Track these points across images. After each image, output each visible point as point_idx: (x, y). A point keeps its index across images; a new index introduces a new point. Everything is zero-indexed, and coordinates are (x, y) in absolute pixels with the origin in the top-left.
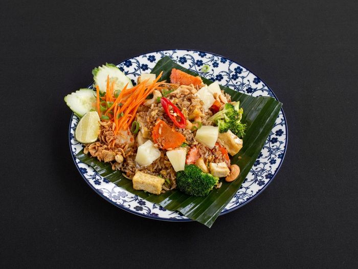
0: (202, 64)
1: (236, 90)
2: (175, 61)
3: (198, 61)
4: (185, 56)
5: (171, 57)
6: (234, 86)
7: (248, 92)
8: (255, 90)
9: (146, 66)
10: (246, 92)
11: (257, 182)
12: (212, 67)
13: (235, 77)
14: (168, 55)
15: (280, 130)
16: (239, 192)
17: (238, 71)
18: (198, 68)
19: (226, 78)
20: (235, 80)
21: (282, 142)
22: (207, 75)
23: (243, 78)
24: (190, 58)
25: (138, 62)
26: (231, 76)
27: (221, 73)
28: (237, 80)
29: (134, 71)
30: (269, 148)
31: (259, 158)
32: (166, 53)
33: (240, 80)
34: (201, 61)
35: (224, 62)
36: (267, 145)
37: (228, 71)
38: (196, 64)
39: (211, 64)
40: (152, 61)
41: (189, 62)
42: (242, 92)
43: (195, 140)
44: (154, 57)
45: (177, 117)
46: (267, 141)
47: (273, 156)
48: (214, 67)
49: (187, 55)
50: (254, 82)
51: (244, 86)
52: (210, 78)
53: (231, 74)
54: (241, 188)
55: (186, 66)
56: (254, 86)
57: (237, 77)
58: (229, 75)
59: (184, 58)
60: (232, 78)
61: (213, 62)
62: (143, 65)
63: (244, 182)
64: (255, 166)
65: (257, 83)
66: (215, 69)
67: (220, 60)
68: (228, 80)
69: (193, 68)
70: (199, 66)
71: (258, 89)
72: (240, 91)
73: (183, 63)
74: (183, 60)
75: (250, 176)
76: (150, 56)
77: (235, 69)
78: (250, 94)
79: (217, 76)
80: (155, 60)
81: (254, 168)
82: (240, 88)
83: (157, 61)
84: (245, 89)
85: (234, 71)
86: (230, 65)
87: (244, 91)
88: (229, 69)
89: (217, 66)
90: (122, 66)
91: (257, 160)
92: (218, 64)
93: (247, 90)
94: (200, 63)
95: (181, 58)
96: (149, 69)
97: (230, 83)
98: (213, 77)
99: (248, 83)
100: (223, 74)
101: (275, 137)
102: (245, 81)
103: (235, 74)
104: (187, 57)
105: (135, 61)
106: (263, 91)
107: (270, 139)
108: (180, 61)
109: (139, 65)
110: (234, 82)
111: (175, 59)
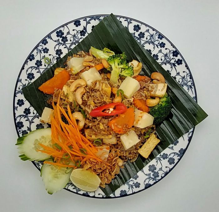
0: (41, 62)
1: (77, 44)
2: (29, 83)
3: (36, 64)
4: (28, 73)
5: (24, 85)
6: (72, 44)
7: (84, 35)
8: (85, 28)
9: (26, 109)
10: (83, 37)
11: (176, 64)
12: (47, 55)
13: (65, 39)
14: (21, 88)
15: (135, 26)
16: (179, 82)
17: (60, 34)
18: (43, 67)
19: (62, 47)
20: (67, 41)
21: (147, 30)
22: (52, 61)
23: (68, 33)
24: (30, 69)
25: (20, 116)
26: (63, 42)
27: (56, 49)
28: (68, 39)
29: (28, 122)
30: (146, 42)
31: (151, 54)
32: (19, 89)
33: (69, 37)
34: (37, 61)
35: (47, 42)
36: (142, 42)
37: (57, 43)
38: (38, 66)
39: (43, 54)
40: (23, 104)
41: (34, 72)
42: (81, 40)
43: (130, 99)
44: (19, 100)
45: (114, 109)
46: (139, 41)
47: (156, 43)
48: (47, 52)
49: (27, 71)
50: (77, 26)
51: (76, 35)
52: (56, 60)
53: (61, 41)
54: (175, 78)
55: (37, 76)
56: (81, 28)
57: (66, 37)
58: (60, 43)
59: (29, 75)
60: (64, 42)
61: (42, 52)
62: (24, 112)
63: (170, 74)
64: (158, 59)
65: (80, 25)
66: (49, 52)
67: (43, 45)
68: (64, 46)
69: (42, 71)
70: (41, 65)
71: (85, 26)
72: (80, 41)
73: (34, 77)
74: (30, 76)
75: (166, 67)
76: (18, 104)
77: (58, 36)
78: (86, 35)
79: (57, 54)
80: (22, 100)
81: (159, 61)
82: (77, 40)
83: (24, 99)
84: (80, 37)
85: (59, 38)
86: (52, 39)
87: (81, 38)
88: (55, 41)
89: (48, 50)
90: (22, 131)
91: (152, 55)
92: (46, 48)
93: (81, 35)
94: (39, 63)
95: (28, 77)
96: (30, 108)
97: (68, 46)
98: (56, 57)
99: (75, 32)
100: (57, 48)
101: (139, 33)
102: (72, 33)
103: (61, 38)
104: (29, 72)
105: (19, 118)
106: (89, 23)
107: (137, 38)
108: (31, 79)
109: (23, 116)
110: (69, 42)
111: (27, 83)
